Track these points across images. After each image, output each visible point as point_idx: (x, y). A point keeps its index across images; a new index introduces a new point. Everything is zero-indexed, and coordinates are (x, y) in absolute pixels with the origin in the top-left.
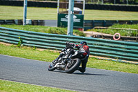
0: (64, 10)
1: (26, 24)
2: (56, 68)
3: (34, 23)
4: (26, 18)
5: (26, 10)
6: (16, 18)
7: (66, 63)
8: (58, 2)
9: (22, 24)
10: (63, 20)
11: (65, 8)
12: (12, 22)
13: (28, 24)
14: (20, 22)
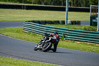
0: (95, 14)
1: (67, 24)
2: (38, 49)
3: (73, 23)
4: (67, 19)
5: (67, 14)
6: (60, 20)
7: (43, 45)
8: (91, 8)
9: (65, 24)
10: (94, 21)
11: (95, 12)
12: (57, 22)
13: (69, 24)
14: (63, 23)
